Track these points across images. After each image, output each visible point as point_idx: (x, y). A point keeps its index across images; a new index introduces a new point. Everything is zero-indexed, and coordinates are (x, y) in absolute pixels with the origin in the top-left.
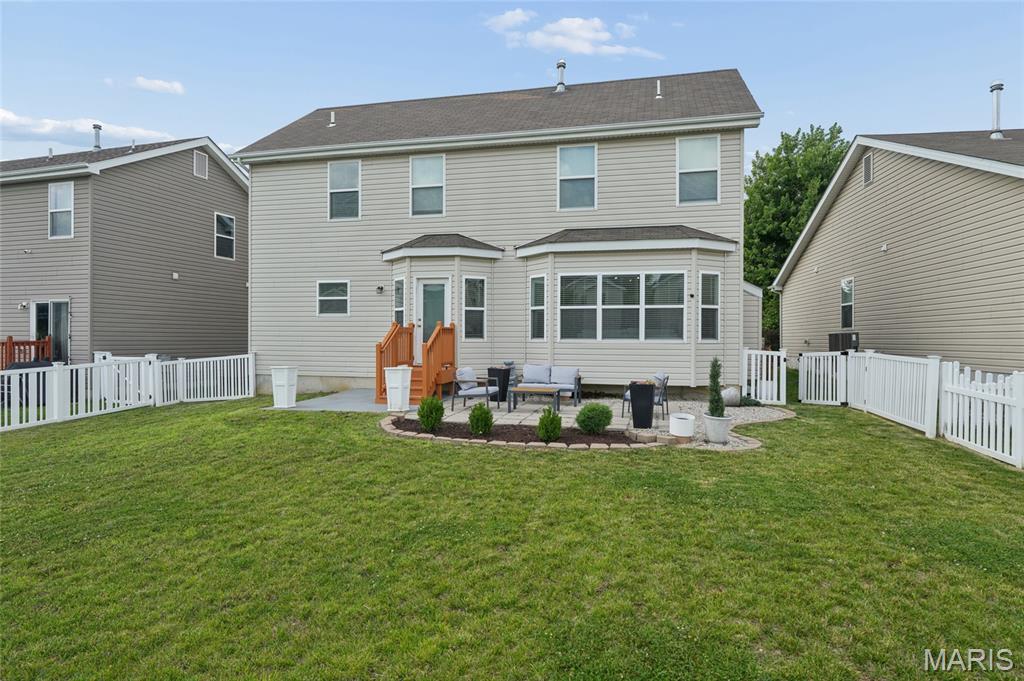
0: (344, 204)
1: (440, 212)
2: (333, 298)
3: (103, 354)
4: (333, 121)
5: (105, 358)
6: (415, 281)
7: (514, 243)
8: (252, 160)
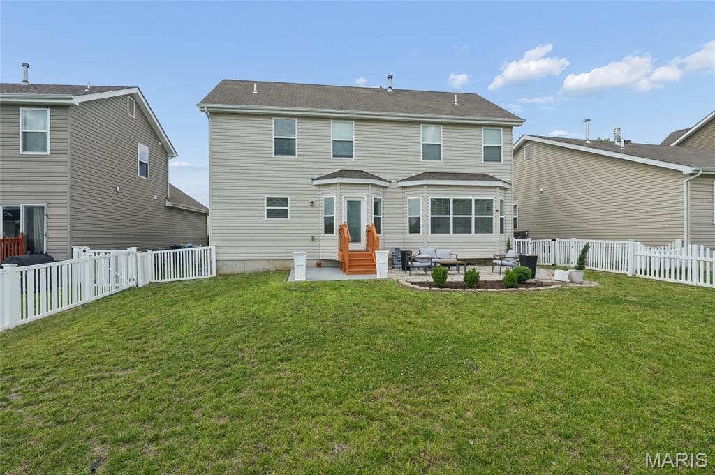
0: (284, 147)
1: (352, 156)
2: (277, 208)
3: (83, 248)
4: (255, 89)
5: (84, 251)
6: (343, 199)
7: (397, 178)
8: (212, 109)
